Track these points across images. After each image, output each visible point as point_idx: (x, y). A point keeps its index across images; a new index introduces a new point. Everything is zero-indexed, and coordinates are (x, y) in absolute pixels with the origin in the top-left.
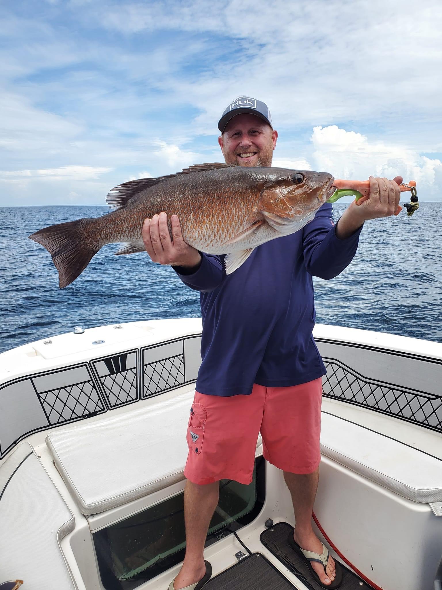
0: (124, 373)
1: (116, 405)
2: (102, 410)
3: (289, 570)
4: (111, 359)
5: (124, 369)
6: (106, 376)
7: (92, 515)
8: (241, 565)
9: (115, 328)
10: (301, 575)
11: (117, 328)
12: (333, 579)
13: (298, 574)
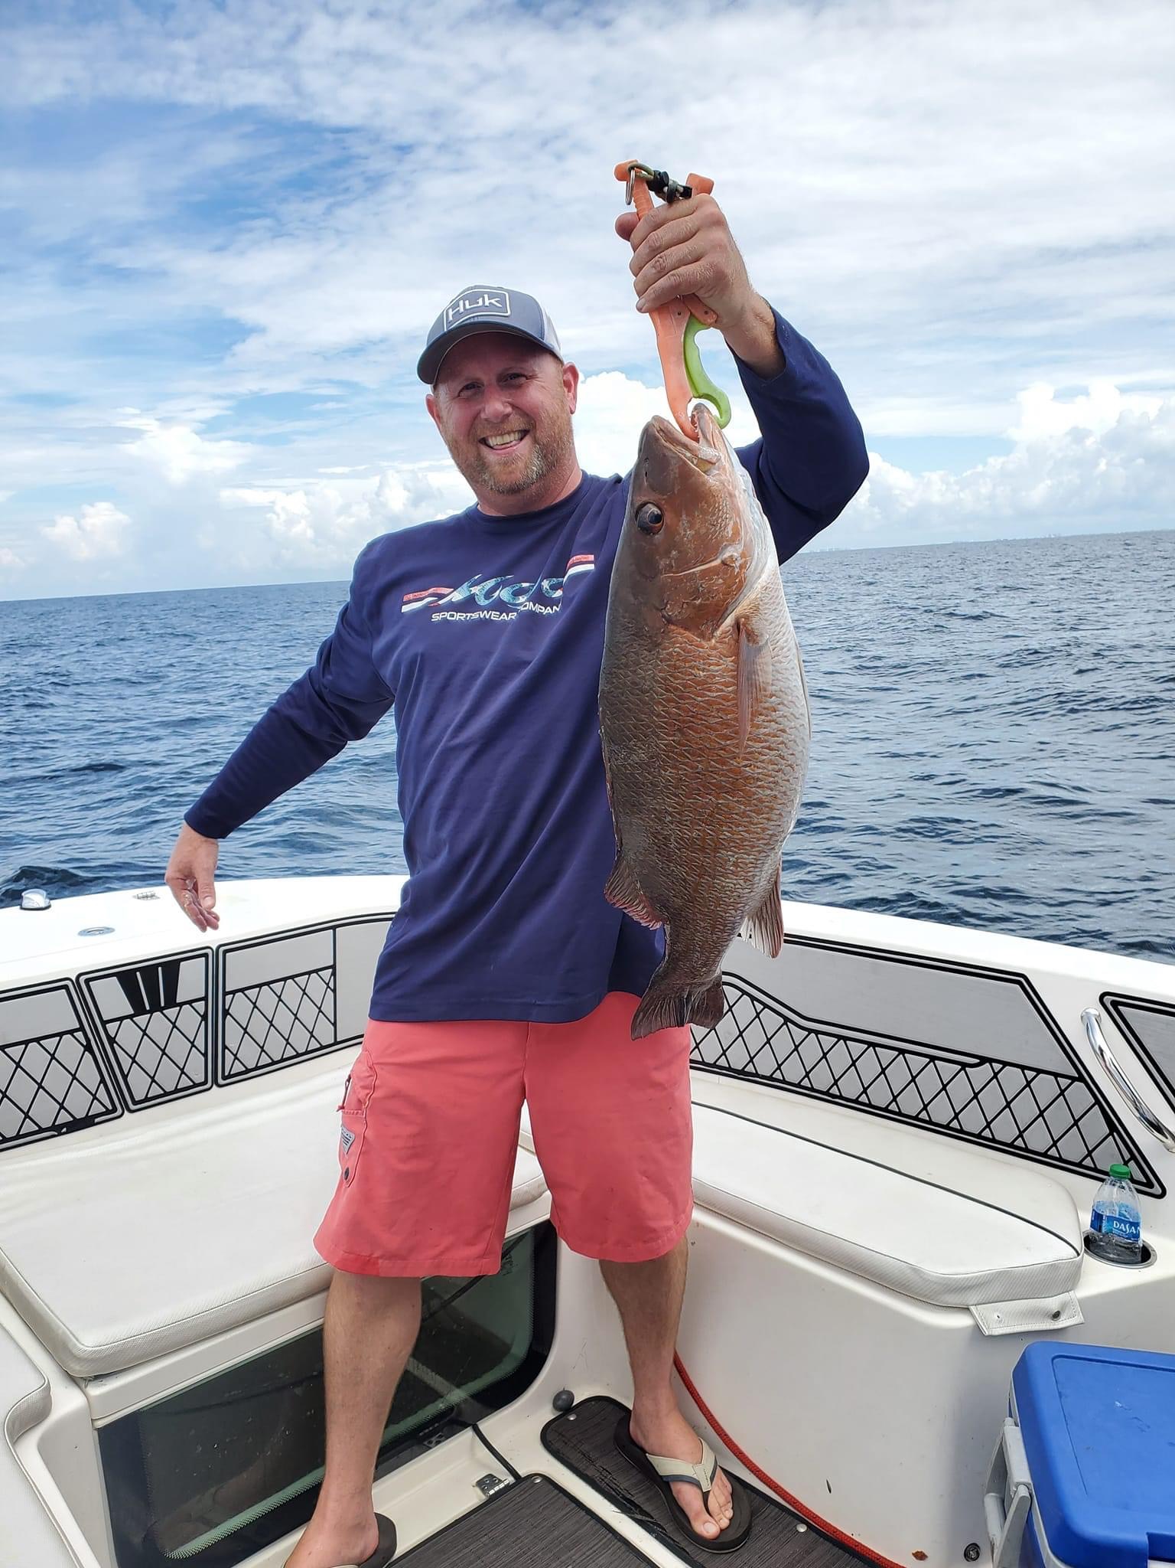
0: (171, 1012)
1: (147, 1099)
2: (108, 1112)
3: (619, 1509)
4: (138, 973)
5: (171, 1002)
6: (121, 1019)
7: (97, 1378)
8: (493, 1505)
9: (138, 898)
10: (649, 1519)
11: (143, 897)
12: (725, 1523)
13: (644, 1518)
